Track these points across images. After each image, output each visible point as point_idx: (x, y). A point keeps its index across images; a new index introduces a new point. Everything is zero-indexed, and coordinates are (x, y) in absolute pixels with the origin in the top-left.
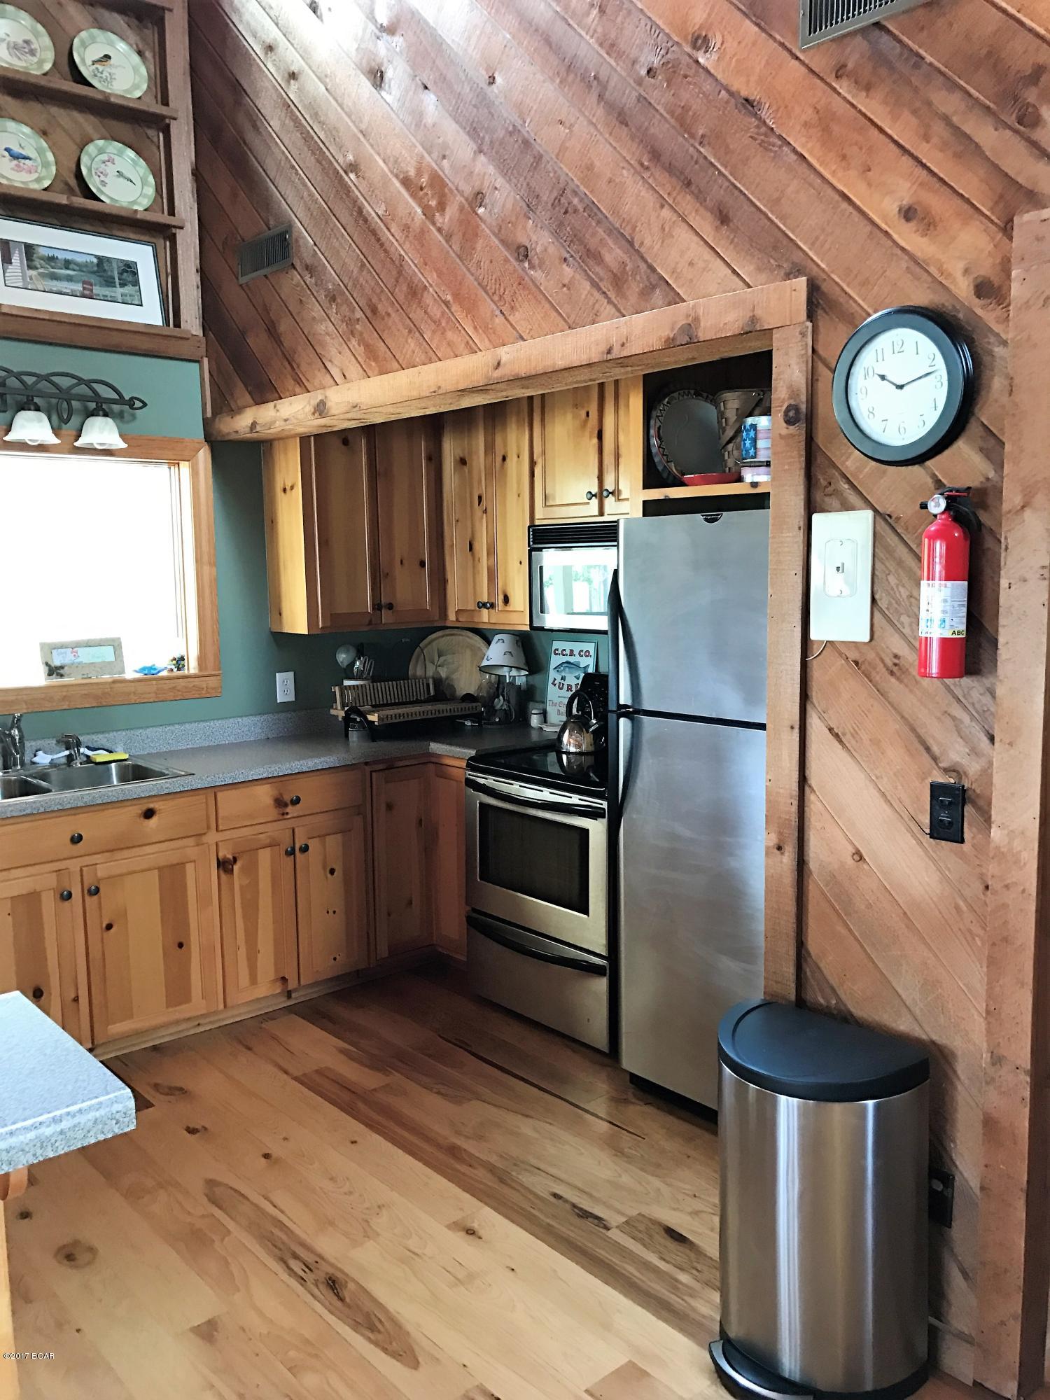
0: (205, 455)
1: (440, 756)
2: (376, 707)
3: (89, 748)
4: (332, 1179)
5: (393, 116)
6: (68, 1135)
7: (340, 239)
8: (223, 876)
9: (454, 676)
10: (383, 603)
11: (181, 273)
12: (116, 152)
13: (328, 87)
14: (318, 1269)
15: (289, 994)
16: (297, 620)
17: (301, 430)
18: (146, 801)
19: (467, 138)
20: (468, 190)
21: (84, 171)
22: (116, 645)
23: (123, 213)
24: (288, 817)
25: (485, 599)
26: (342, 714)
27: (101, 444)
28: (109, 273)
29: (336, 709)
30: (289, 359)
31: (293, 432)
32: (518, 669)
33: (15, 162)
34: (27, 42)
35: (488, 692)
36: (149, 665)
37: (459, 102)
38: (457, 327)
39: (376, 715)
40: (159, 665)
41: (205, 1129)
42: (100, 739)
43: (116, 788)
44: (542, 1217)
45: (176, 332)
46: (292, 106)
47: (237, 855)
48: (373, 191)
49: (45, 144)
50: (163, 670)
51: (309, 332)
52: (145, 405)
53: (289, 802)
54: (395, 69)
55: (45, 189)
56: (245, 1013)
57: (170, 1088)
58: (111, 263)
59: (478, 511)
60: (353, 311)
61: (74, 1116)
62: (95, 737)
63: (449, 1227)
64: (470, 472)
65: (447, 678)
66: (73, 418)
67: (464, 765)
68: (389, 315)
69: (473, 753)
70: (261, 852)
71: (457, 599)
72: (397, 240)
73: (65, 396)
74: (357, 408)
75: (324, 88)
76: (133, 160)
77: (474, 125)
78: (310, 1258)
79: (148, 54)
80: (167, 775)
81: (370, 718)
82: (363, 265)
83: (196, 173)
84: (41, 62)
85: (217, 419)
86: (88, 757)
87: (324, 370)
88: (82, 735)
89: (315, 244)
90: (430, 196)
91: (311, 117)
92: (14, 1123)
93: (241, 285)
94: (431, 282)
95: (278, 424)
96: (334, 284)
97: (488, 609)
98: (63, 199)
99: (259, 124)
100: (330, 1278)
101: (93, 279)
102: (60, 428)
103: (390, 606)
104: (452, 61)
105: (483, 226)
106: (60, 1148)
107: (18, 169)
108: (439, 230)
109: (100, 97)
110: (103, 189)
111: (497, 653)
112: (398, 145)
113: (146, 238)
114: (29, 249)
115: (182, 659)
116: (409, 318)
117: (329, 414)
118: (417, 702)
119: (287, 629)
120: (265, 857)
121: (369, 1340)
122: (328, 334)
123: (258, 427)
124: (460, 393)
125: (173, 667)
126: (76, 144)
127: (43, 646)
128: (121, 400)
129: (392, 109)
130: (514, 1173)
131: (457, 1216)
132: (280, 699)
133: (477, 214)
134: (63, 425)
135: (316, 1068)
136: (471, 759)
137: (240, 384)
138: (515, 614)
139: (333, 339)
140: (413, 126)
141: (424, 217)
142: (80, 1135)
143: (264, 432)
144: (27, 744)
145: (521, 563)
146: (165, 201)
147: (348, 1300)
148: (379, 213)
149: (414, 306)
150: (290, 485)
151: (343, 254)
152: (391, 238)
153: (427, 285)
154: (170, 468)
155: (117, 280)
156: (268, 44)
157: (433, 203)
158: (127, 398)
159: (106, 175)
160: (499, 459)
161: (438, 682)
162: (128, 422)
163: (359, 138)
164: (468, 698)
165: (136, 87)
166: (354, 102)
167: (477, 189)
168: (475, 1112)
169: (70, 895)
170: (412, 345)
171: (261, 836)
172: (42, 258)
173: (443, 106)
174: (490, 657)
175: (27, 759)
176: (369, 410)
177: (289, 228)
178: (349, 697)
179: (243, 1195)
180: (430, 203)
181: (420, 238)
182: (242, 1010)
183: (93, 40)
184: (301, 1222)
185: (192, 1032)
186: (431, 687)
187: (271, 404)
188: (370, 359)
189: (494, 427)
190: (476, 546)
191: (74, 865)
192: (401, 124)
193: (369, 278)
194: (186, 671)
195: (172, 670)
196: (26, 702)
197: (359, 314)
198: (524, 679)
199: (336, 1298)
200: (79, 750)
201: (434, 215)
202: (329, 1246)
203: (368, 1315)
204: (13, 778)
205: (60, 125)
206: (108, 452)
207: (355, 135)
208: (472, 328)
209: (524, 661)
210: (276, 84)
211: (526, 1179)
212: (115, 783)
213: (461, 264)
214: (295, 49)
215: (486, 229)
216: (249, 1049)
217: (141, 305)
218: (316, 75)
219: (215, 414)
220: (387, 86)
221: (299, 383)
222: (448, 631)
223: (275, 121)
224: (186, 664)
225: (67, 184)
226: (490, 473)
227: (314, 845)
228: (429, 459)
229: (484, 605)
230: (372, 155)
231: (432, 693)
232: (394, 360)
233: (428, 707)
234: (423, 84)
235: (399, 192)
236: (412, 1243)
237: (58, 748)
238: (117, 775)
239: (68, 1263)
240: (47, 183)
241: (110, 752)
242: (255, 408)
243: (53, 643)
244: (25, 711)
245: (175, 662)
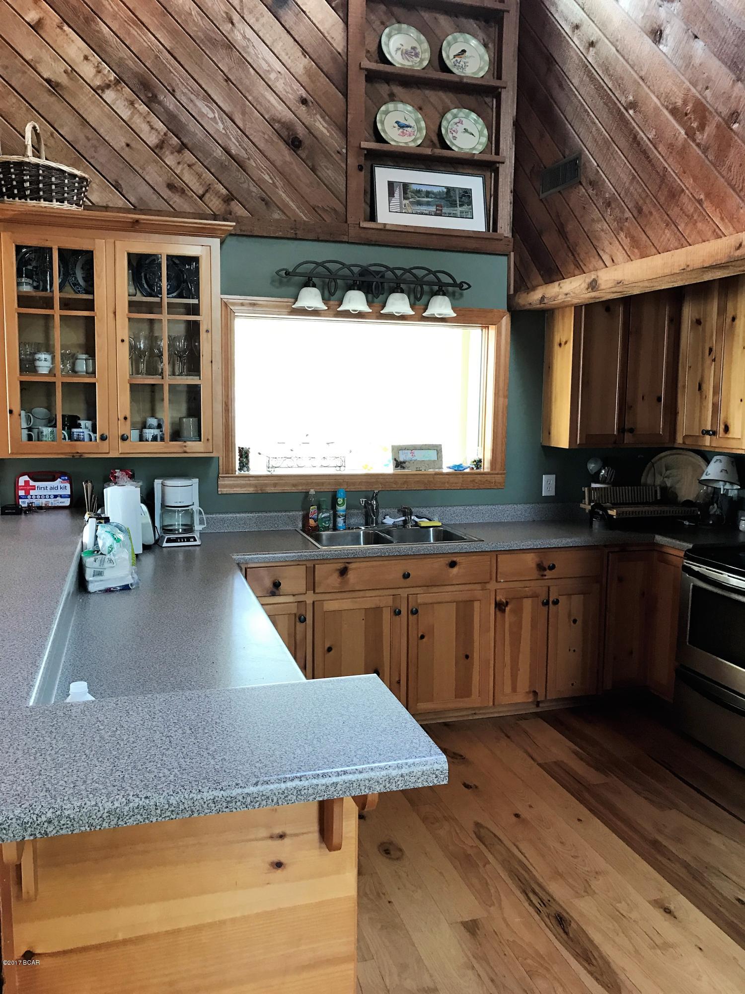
0: (506, 321)
1: (662, 546)
2: (614, 506)
3: (417, 517)
4: (562, 843)
5: (667, 61)
6: (406, 778)
7: (617, 160)
8: (498, 613)
9: (677, 486)
10: (626, 428)
11: (500, 194)
12: (464, 116)
13: (618, 48)
14: (550, 906)
15: (538, 704)
16: (561, 438)
17: (576, 301)
18: (450, 555)
19: (728, 71)
20: (725, 111)
21: (443, 131)
22: (438, 449)
23: (465, 157)
24: (546, 577)
25: (709, 428)
26: (590, 507)
27: (440, 314)
28: (454, 198)
29: (585, 504)
30: (572, 251)
31: (570, 303)
32: (732, 483)
33: (401, 130)
34: (414, 48)
35: (704, 500)
36: (458, 464)
37: (723, 43)
38: (706, 218)
39: (615, 511)
40: (465, 465)
41: (476, 787)
42: (425, 511)
43: (432, 544)
44: (727, 914)
45: (495, 235)
46: (590, 67)
47: (508, 600)
48: (646, 121)
49: (420, 116)
50: (467, 468)
51: (589, 230)
52: (470, 286)
53: (547, 567)
54: (672, 27)
55: (419, 146)
56: (508, 711)
57: (454, 753)
58: (455, 191)
59: (708, 361)
60: (623, 212)
61: (410, 766)
62: (421, 510)
63: (650, 902)
64: (704, 330)
65: (671, 488)
66: (424, 297)
67: (682, 554)
68: (651, 213)
69: (691, 546)
70: (525, 600)
71: (684, 426)
72: (663, 157)
73: (420, 282)
74: (621, 284)
75: (614, 49)
76: (475, 120)
77: (735, 60)
78: (545, 898)
79: (490, 45)
80: (465, 539)
81: (610, 512)
82: (634, 178)
83: (516, 124)
84: (422, 60)
85: (517, 295)
86: (416, 522)
87: (597, 257)
88: (414, 507)
89: (598, 166)
90: (693, 119)
91: (603, 73)
92: (374, 762)
93: (541, 200)
94: (688, 186)
95: (560, 297)
96: (610, 194)
97: (710, 435)
98: (428, 151)
99: (563, 83)
100: (559, 915)
101: (443, 202)
102: (414, 304)
103: (631, 431)
104: (719, 14)
105: (736, 138)
106: (401, 785)
107: (403, 134)
108: (698, 145)
109: (457, 79)
110: (454, 142)
111: (714, 470)
112: (669, 84)
113: (479, 172)
114: (406, 186)
115: (480, 461)
116: (668, 215)
117: (599, 289)
118: (647, 503)
119: (554, 444)
120: (527, 604)
121: (586, 968)
122: (602, 230)
123: (545, 300)
124: (704, 270)
125: (474, 466)
126: (439, 113)
127: (394, 448)
128: (455, 284)
129: (667, 56)
130: (705, 875)
131: (656, 896)
132: (544, 493)
133: (732, 129)
134: (417, 302)
135: (555, 760)
136: (689, 550)
137: (535, 270)
138: (731, 440)
139: (606, 233)
140: (683, 68)
141: (686, 137)
142: (413, 779)
143: (549, 304)
144: (381, 511)
145: (741, 400)
146: (493, 145)
147: (571, 935)
148: (650, 137)
149: (672, 206)
150: (564, 341)
151: (619, 170)
152: (658, 155)
153: (685, 188)
154: (482, 330)
155: (458, 202)
156: (575, 25)
157: (695, 125)
158: (458, 282)
159: (457, 133)
160: (729, 320)
161: (664, 489)
162: (457, 299)
163: (639, 83)
164: (688, 503)
165: (481, 69)
166: (638, 56)
167: (733, 109)
168: (673, 819)
169: (400, 612)
170: (668, 235)
171: (527, 589)
172: (412, 192)
173: (710, 48)
174: (709, 472)
175: (379, 521)
176: (629, 285)
177: (579, 155)
178: (595, 496)
179: (500, 840)
180: (692, 125)
181: (682, 153)
182: (505, 709)
183: (456, 40)
184: (539, 869)
185: (470, 718)
186: (658, 492)
187: (556, 283)
188: (633, 247)
189: (726, 296)
190: (704, 387)
191: (403, 593)
192: (673, 66)
193: (638, 187)
194: (482, 470)
195: (473, 468)
196: (381, 484)
197: (628, 214)
198: (736, 492)
199: (562, 930)
200: (411, 518)
201: (695, 134)
202: (558, 890)
203: (585, 951)
204: (371, 532)
205: (430, 101)
206: (443, 320)
207: (635, 80)
208: (719, 219)
209: (737, 478)
210: (579, 52)
211: (716, 882)
212: (432, 542)
213: (714, 170)
214: (595, 24)
215: (739, 140)
216: (509, 737)
217: (473, 218)
218: (610, 41)
219: (516, 291)
220: (665, 40)
221: (578, 267)
222: (675, 451)
223: (576, 79)
224: (482, 465)
225: (432, 141)
226: (720, 330)
227: (563, 600)
228: (671, 321)
229: (707, 432)
230: (647, 94)
231: (659, 498)
232: (652, 247)
233: (656, 508)
234: (694, 34)
235: (667, 119)
236: (622, 907)
237: (398, 515)
238: (433, 536)
239: (385, 855)
240: (419, 142)
241: (430, 520)
242: (544, 287)
243: (400, 446)
244: (380, 489)
245: (475, 463)
